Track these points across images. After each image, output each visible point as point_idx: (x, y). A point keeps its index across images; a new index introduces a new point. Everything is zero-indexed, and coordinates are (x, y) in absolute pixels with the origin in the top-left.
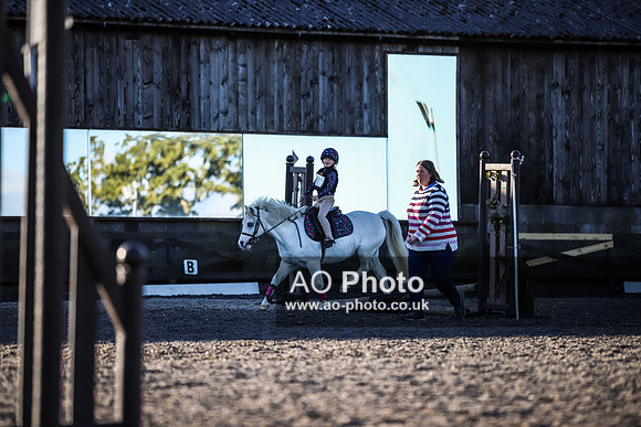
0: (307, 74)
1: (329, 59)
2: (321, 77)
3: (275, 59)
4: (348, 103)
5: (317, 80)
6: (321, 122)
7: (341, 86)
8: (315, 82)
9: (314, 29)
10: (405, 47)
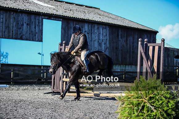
0: (20, 22)
1: (27, 19)
2: (24, 24)
3: (12, 17)
4: (32, 31)
5: (23, 24)
6: (24, 36)
7: (30, 27)
8: (23, 25)
9: (23, 9)
10: (48, 17)
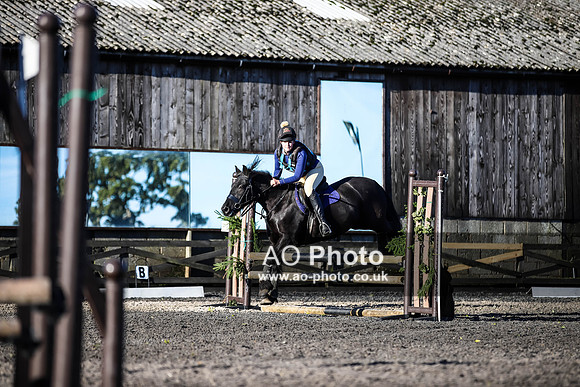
0: (247, 97)
1: (268, 85)
2: (260, 101)
5: (257, 103)
6: (260, 141)
7: (279, 109)
8: (255, 106)
9: (255, 57)
10: (336, 74)
